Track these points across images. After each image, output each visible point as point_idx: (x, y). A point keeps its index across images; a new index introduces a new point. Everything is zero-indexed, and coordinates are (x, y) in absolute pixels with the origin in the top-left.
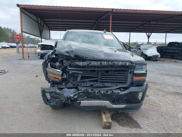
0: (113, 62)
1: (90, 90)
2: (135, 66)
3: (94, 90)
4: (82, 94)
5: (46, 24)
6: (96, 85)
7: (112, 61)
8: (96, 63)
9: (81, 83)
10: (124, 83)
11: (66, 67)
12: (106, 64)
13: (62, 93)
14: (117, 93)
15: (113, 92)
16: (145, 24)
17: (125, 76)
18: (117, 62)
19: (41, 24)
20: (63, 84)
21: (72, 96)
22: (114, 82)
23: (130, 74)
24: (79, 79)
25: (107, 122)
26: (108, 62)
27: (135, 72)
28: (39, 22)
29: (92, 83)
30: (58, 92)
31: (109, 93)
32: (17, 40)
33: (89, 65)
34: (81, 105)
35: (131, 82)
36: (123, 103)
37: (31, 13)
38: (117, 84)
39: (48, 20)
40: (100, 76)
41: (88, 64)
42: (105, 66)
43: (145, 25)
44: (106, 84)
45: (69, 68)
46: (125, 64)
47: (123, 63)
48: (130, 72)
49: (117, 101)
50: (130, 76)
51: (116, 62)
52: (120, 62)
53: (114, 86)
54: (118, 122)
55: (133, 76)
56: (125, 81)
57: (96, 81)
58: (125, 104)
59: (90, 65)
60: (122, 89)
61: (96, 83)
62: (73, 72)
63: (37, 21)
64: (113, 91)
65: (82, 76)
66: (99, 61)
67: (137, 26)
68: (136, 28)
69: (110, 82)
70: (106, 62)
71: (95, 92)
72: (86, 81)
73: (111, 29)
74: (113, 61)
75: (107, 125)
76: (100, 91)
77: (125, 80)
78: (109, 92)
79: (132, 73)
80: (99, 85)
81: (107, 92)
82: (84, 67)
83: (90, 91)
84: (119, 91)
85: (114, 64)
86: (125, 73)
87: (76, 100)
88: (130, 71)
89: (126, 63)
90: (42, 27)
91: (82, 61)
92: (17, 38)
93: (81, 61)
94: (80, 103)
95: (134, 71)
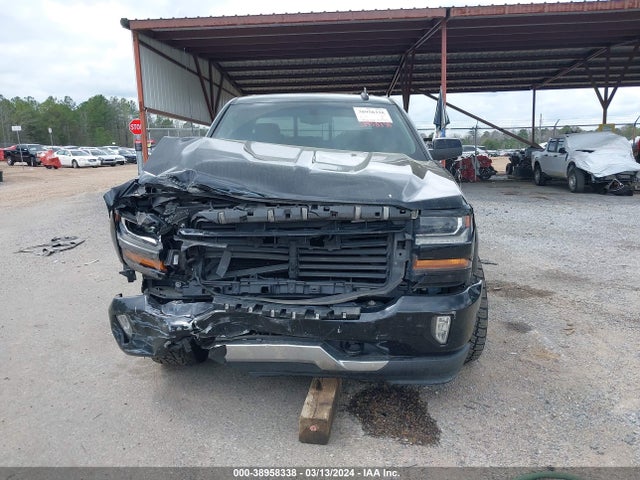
0: (332, 208)
1: (251, 308)
2: (418, 218)
3: (265, 308)
4: (227, 319)
5: (231, 79)
6: (283, 290)
7: (326, 205)
8: (271, 213)
9: (228, 283)
10: (383, 281)
11: (174, 230)
12: (305, 217)
13: (160, 316)
14: (350, 317)
15: (333, 312)
16: (591, 53)
17: (385, 256)
18: (346, 207)
19: (210, 81)
20: (174, 286)
21: (190, 325)
22: (347, 279)
23: (401, 251)
24: (222, 269)
25: (312, 420)
26: (315, 206)
27: (420, 242)
28: (205, 73)
29: (269, 283)
30: (150, 312)
31: (317, 318)
32: (138, 136)
33: (249, 221)
34: (228, 357)
35: (404, 280)
36: (378, 354)
37: (173, 44)
38: (356, 285)
39: (234, 64)
40: (293, 260)
41: (244, 218)
42: (302, 222)
43: (592, 59)
44: (314, 286)
45: (183, 232)
46: (377, 214)
47: (371, 212)
48: (402, 244)
49: (357, 347)
50: (399, 256)
51: (341, 206)
52: (358, 209)
53: (345, 293)
54: (367, 419)
55: (411, 258)
56: (382, 276)
57: (284, 275)
58: (387, 357)
59: (251, 219)
60: (372, 303)
61: (282, 281)
62: (195, 243)
63: (195, 69)
64: (333, 309)
65: (232, 259)
66: (281, 205)
67: (560, 65)
68: (556, 73)
69: (334, 279)
70: (305, 210)
71: (268, 314)
72: (248, 277)
73: (444, 81)
74: (332, 204)
75: (313, 428)
76: (284, 311)
77: (384, 272)
78: (318, 315)
79: (408, 244)
80: (291, 290)
81: (310, 312)
82: (231, 226)
83: (251, 311)
84: (356, 311)
85: (334, 214)
86: (385, 247)
87: (211, 340)
88: (400, 239)
89: (379, 210)
90: (215, 89)
91: (230, 208)
92: (137, 132)
93: (224, 208)
94: (224, 350)
95: (414, 237)
